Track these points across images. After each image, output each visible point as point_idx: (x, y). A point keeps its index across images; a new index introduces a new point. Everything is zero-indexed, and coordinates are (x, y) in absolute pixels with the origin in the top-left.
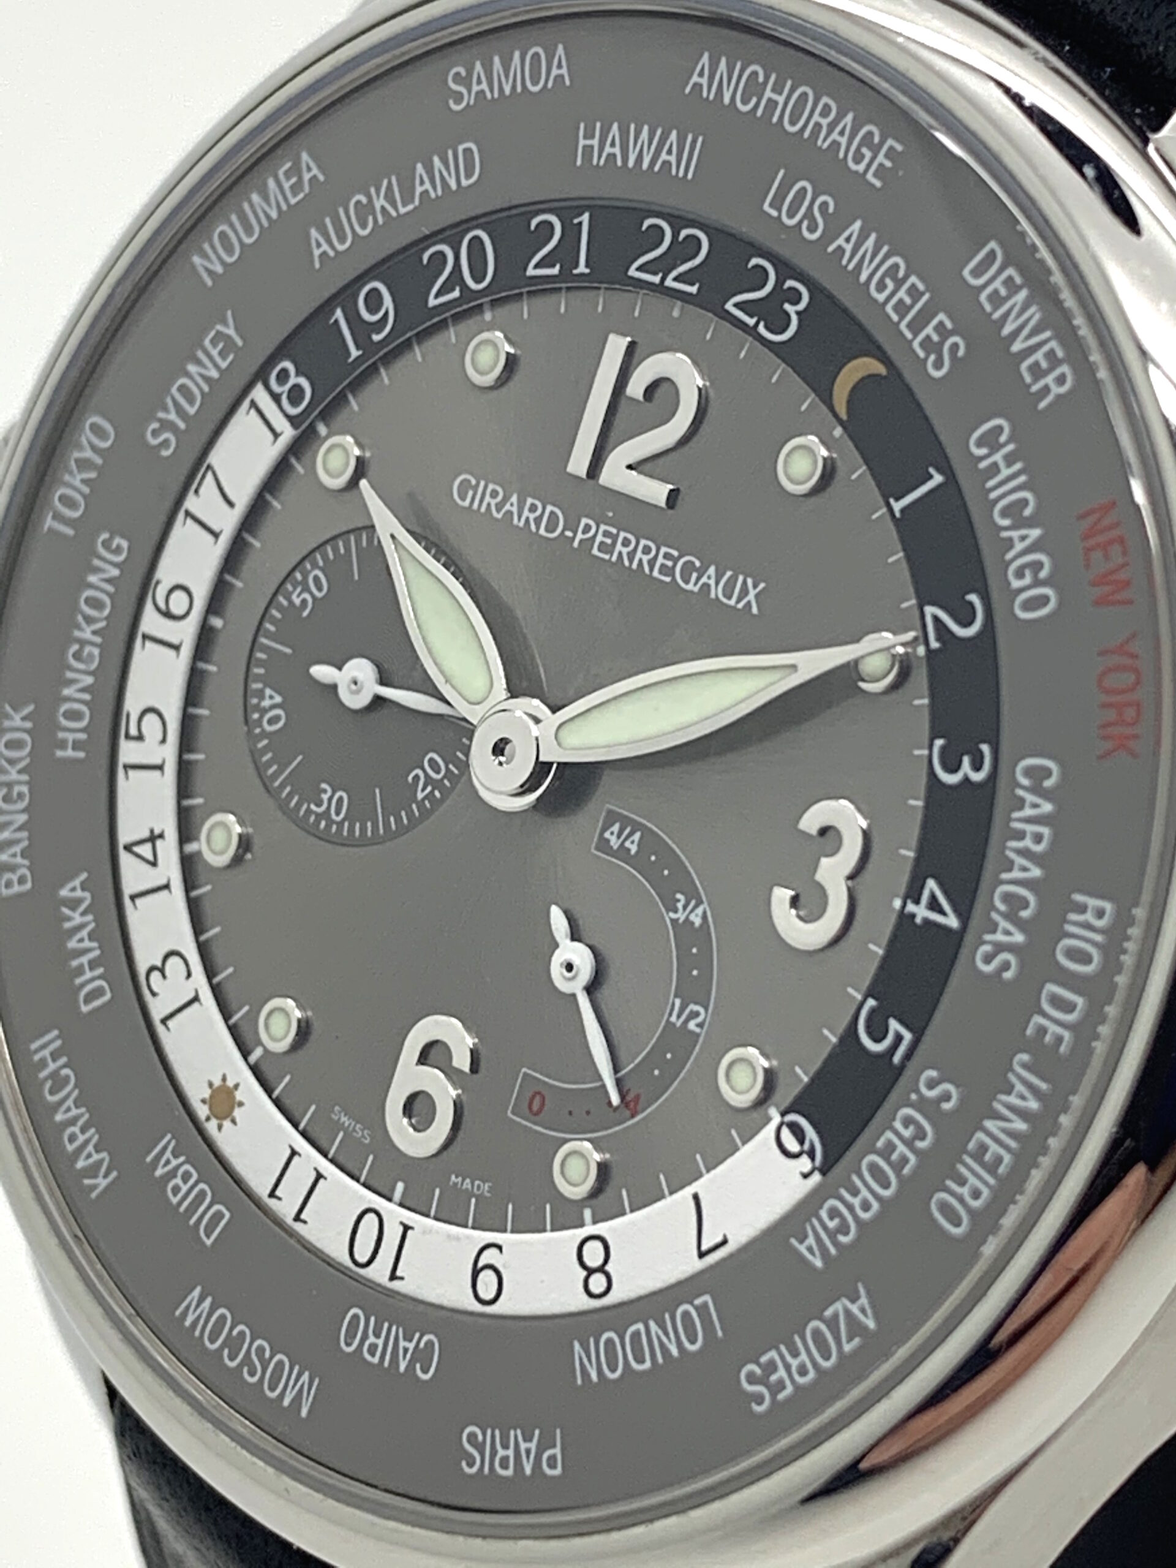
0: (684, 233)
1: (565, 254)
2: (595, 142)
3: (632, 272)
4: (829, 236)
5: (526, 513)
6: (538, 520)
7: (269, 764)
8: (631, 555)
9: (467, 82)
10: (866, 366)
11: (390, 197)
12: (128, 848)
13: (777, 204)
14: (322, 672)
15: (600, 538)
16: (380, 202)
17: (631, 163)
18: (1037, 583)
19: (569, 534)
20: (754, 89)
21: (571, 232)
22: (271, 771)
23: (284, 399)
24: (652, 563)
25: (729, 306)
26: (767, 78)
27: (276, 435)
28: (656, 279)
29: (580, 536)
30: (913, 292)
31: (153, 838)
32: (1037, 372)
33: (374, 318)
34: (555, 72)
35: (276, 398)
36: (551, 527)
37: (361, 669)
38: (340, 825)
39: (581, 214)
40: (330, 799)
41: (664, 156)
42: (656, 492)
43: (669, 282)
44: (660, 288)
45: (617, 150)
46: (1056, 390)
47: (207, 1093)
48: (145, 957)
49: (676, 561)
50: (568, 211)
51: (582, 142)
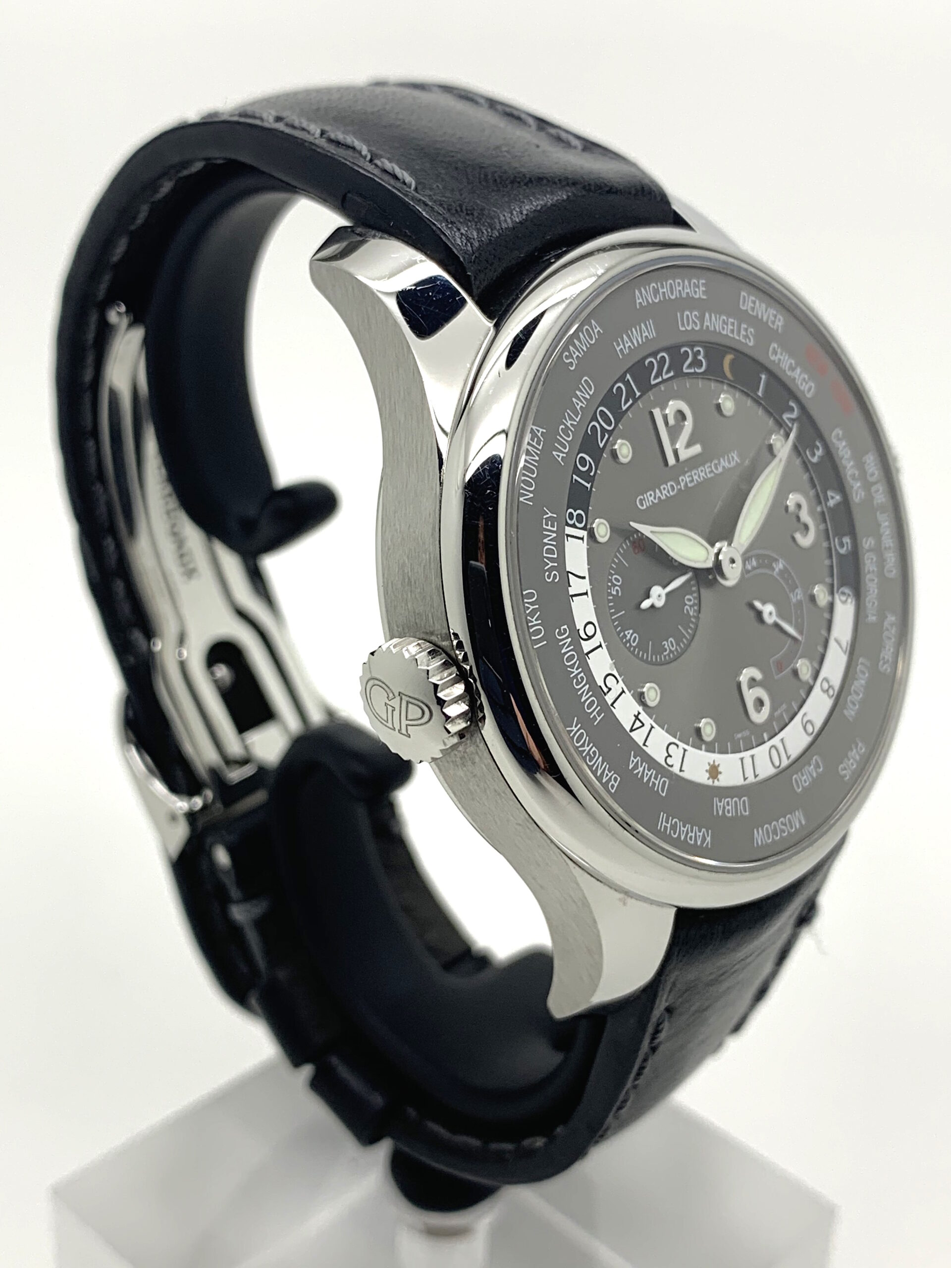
0: (658, 357)
1: (630, 393)
2: (622, 346)
3: (653, 382)
4: (702, 326)
5: (663, 492)
6: (668, 492)
7: (643, 655)
8: (699, 476)
9: (571, 356)
10: (728, 358)
11: (571, 419)
12: (632, 730)
13: (683, 325)
14: (646, 604)
15: (688, 480)
16: (569, 424)
17: (636, 344)
18: (807, 383)
19: (679, 487)
20: (656, 291)
21: (627, 384)
22: (645, 657)
23: (577, 524)
24: (706, 474)
25: (685, 371)
26: (657, 286)
27: (582, 539)
28: (660, 379)
29: (682, 484)
30: (733, 324)
31: (637, 717)
32: (773, 322)
33: (587, 467)
34: (596, 331)
35: (574, 526)
36: (673, 489)
37: (656, 590)
38: (676, 649)
39: (626, 376)
40: (668, 646)
41: (644, 335)
42: (697, 449)
43: (665, 377)
44: (664, 381)
45: (630, 344)
46: (780, 324)
47: (707, 775)
48: (660, 758)
49: (711, 467)
50: (622, 379)
51: (618, 349)
